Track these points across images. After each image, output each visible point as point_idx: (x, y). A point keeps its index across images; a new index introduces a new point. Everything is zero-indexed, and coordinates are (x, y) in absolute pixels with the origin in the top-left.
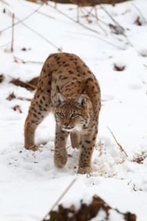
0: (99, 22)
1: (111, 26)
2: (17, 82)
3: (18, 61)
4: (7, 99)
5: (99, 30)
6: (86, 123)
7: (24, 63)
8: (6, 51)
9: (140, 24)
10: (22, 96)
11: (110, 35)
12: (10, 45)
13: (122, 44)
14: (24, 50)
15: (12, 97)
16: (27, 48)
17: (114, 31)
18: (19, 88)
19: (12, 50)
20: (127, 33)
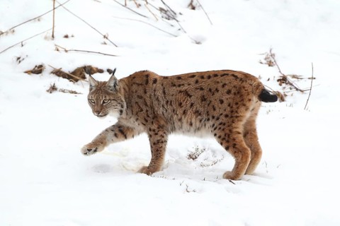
0: (148, 6)
1: (161, 10)
2: (59, 73)
3: (59, 49)
4: (48, 91)
5: (149, 14)
6: (122, 107)
7: (66, 51)
8: (46, 38)
9: (194, 8)
10: (64, 88)
11: (160, 19)
12: (52, 31)
13: (173, 30)
14: (66, 37)
15: (53, 88)
16: (70, 35)
17: (165, 15)
18: (61, 78)
19: (53, 36)
20: (179, 18)
